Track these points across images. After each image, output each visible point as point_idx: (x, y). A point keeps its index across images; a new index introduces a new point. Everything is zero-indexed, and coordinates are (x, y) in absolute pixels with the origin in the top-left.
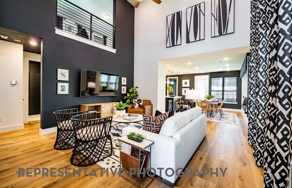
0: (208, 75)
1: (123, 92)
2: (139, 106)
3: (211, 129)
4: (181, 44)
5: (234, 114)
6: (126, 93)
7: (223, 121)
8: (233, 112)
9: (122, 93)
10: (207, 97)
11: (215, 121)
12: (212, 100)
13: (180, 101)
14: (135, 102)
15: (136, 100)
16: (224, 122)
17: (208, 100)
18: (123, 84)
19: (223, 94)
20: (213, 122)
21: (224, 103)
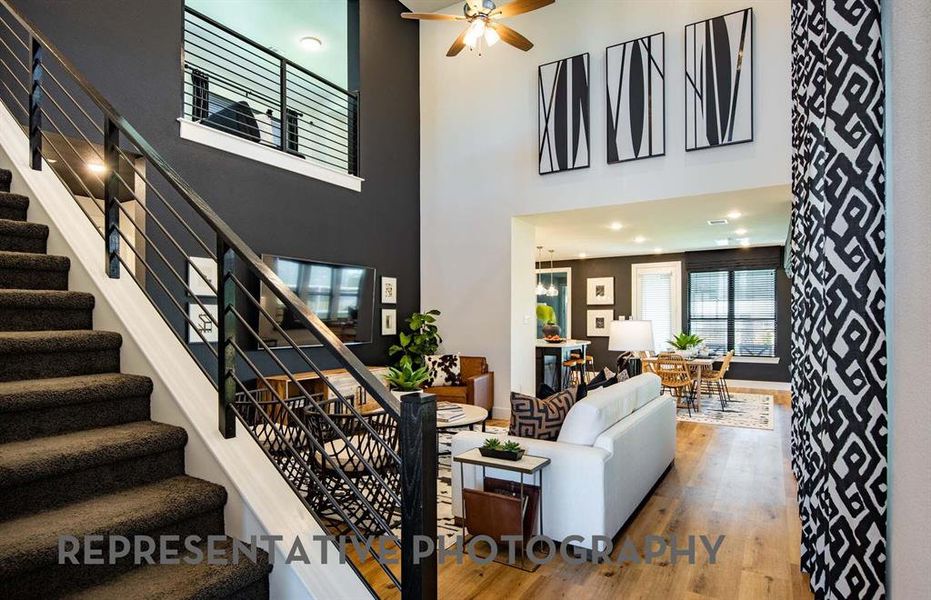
0: (680, 262)
1: (386, 331)
2: (447, 380)
3: (691, 444)
4: (588, 167)
5: (768, 399)
6: (395, 333)
7: (728, 419)
8: (764, 392)
9: (383, 334)
10: (675, 341)
11: (702, 421)
12: (691, 351)
13: (582, 357)
14: (434, 363)
15: (436, 358)
16: (732, 424)
17: (679, 353)
18: (385, 300)
19: (731, 330)
20: (695, 424)
21: (733, 360)
